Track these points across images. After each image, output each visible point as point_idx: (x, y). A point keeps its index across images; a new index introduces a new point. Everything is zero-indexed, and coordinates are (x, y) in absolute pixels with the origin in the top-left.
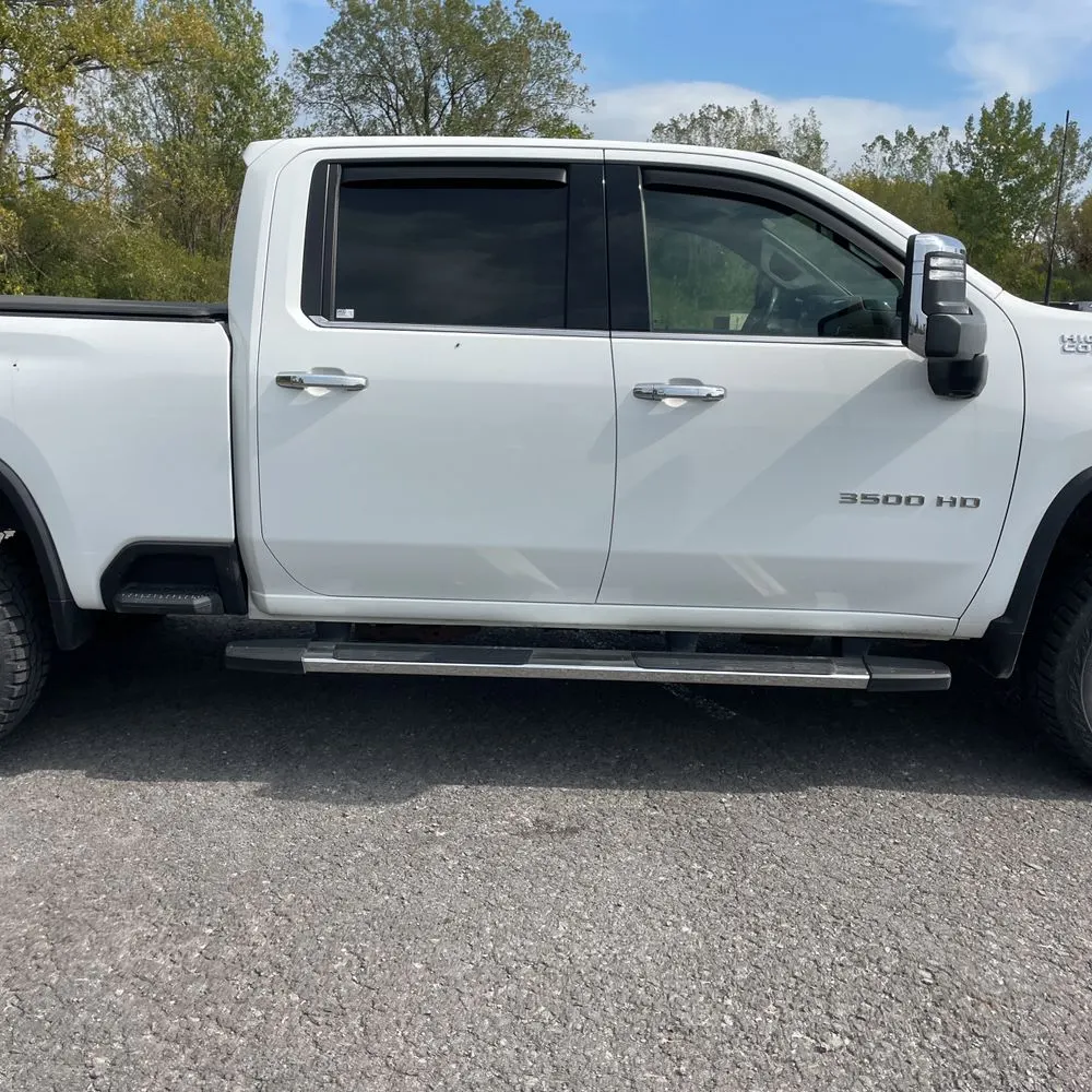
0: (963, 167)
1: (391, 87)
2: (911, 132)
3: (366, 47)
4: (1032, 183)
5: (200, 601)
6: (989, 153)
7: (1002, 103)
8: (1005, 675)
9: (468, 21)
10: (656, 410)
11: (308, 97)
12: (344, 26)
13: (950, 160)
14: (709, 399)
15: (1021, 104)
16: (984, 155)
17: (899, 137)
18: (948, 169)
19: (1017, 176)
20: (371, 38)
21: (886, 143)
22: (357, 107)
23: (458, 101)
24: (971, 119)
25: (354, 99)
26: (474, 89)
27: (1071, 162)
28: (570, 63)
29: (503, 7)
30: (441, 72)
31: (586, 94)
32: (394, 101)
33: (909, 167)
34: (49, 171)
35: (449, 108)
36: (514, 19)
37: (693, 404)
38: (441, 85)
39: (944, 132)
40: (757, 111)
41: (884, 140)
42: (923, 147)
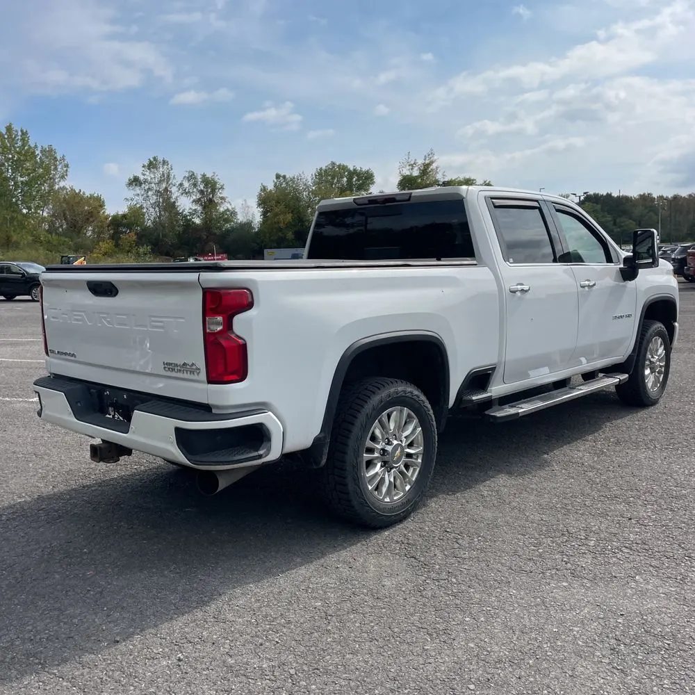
6: (8, 160)
7: (10, 129)
8: (631, 372)
10: (584, 291)
14: (593, 286)
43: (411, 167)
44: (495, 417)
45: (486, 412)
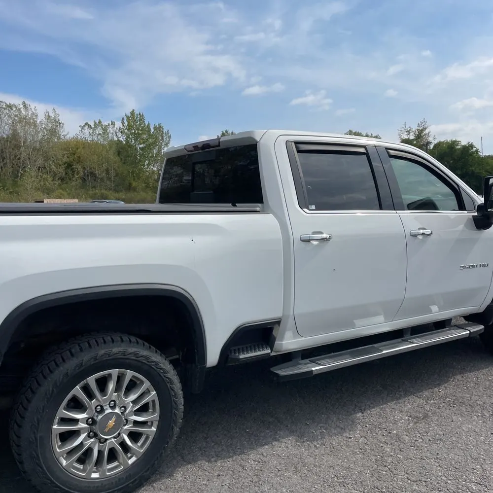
0: (123, 139)
2: (100, 122)
4: (149, 147)
6: (132, 134)
7: (132, 113)
10: (416, 240)
13: (117, 135)
15: (140, 114)
17: (95, 124)
18: (116, 139)
19: (144, 143)
21: (89, 126)
24: (123, 119)
27: (162, 139)
39: (113, 123)
40: (25, 106)
41: (88, 125)
42: (105, 129)
43: (408, 133)
44: (277, 375)
45: (272, 369)
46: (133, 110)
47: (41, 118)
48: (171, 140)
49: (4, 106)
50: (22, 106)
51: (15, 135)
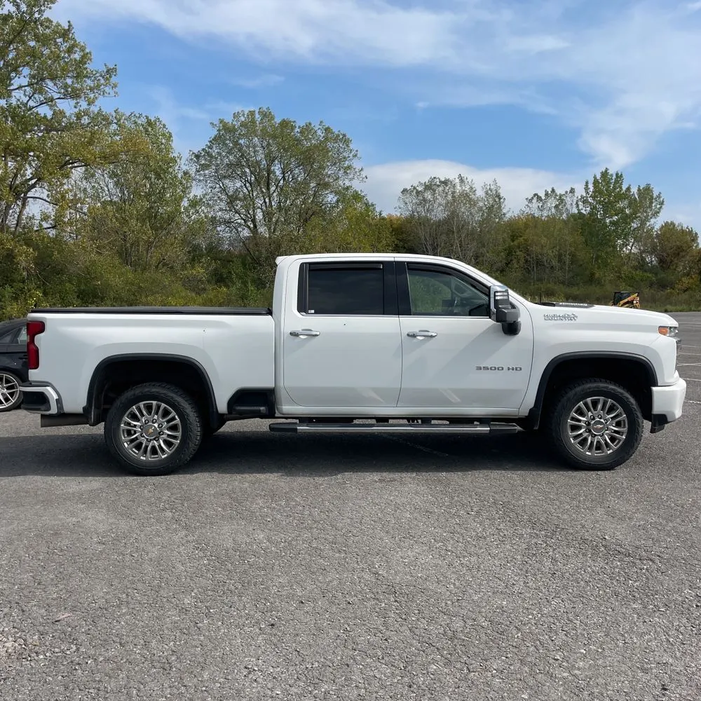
0: (585, 210)
1: (247, 170)
2: (553, 191)
3: (232, 148)
4: (626, 219)
5: (262, 408)
6: (599, 202)
7: (605, 174)
8: (536, 428)
9: (292, 134)
10: (414, 340)
11: (198, 177)
12: (220, 137)
13: (578, 206)
14: (432, 336)
15: (617, 174)
16: (597, 204)
17: (547, 194)
18: (576, 212)
19: (617, 215)
20: (236, 143)
21: (539, 198)
22: (227, 181)
23: (287, 178)
24: (587, 183)
25: (225, 177)
26: (297, 171)
27: (650, 206)
28: (351, 155)
29: (312, 126)
30: (276, 162)
31: (362, 173)
32: (249, 178)
33: (553, 210)
34: (51, 224)
35: (282, 182)
36: (319, 132)
37: (426, 338)
38: (277, 169)
39: (572, 191)
40: (462, 181)
41: (538, 196)
42: (561, 200)
46: (607, 169)
47: (480, 193)
48: (663, 207)
49: (438, 183)
50: (457, 181)
51: (453, 215)
